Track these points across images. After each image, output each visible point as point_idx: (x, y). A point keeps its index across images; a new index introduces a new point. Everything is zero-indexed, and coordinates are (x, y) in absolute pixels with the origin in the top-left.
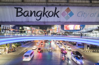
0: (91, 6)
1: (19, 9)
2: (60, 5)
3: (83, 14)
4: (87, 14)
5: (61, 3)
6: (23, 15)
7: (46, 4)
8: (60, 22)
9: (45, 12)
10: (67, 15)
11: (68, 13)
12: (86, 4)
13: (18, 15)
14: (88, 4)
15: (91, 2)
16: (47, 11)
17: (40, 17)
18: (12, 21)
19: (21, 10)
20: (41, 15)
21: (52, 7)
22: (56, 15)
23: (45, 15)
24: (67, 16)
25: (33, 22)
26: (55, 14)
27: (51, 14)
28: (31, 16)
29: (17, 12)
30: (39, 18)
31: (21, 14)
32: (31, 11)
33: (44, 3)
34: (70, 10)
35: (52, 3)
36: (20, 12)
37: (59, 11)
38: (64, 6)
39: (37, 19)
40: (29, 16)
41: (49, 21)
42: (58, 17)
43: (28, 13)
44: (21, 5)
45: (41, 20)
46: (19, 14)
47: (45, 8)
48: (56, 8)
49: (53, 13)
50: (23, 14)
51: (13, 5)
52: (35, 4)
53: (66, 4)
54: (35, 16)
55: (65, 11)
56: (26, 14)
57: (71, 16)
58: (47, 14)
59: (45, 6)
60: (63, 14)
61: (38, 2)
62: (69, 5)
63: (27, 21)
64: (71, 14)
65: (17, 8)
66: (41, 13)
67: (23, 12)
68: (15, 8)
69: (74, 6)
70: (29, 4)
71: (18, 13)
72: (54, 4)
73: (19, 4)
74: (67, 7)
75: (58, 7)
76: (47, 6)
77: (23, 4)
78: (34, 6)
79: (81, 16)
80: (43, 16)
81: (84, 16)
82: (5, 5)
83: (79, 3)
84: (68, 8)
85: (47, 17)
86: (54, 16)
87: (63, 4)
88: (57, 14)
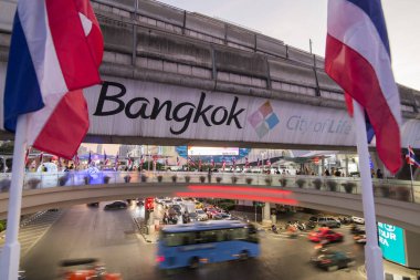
0: (319, 105)
1: (110, 88)
3: (300, 123)
5: (253, 89)
6: (124, 111)
9: (204, 107)
11: (264, 117)
13: (104, 110)
14: (313, 99)
15: (318, 94)
16: (210, 107)
17: (183, 123)
20: (188, 117)
22: (233, 120)
23: (201, 117)
24: (263, 124)
26: (232, 117)
27: (219, 116)
28: (154, 116)
30: (179, 126)
31: (117, 105)
32: (157, 101)
34: (271, 111)
36: (114, 98)
37: (241, 111)
40: (145, 117)
41: (210, 138)
43: (144, 106)
45: (186, 135)
46: (109, 106)
47: (203, 96)
48: (236, 100)
49: (226, 112)
50: (124, 108)
52: (178, 79)
53: (265, 91)
54: (168, 118)
55: (259, 110)
58: (208, 114)
63: (137, 134)
65: (105, 85)
66: (191, 110)
67: (126, 99)
69: (283, 100)
70: (158, 75)
71: (106, 102)
73: (124, 71)
76: (215, 90)
77: (137, 72)
80: (196, 121)
81: (300, 129)
84: (268, 104)
85: (208, 124)
87: (260, 91)
88: (238, 117)
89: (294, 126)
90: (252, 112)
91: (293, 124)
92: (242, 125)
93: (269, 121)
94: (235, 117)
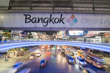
0: (94, 13)
1: (27, 16)
2: (65, 13)
3: (87, 21)
4: (90, 21)
5: (66, 11)
7: (52, 11)
8: (65, 28)
10: (72, 22)
11: (72, 20)
12: (89, 12)
13: (27, 22)
14: (91, 11)
15: (94, 10)
16: (54, 18)
17: (47, 23)
18: (21, 27)
19: (29, 16)
21: (58, 14)
22: (61, 21)
23: (51, 21)
25: (40, 28)
28: (38, 22)
29: (26, 19)
31: (29, 20)
32: (39, 18)
33: (50, 11)
34: (75, 17)
35: (58, 10)
36: (28, 18)
37: (64, 18)
38: (69, 13)
39: (43, 25)
40: (36, 22)
41: (55, 27)
42: (63, 23)
43: (36, 20)
44: (29, 13)
45: (48, 26)
46: (28, 20)
48: (62, 15)
49: (59, 19)
50: (31, 21)
51: (22, 13)
52: (42, 11)
53: (71, 11)
54: (42, 22)
55: (70, 17)
56: (34, 21)
57: (75, 23)
58: (53, 20)
59: (52, 13)
60: (68, 21)
61: (45, 10)
62: (73, 12)
63: (35, 27)
64: (76, 21)
65: (26, 15)
66: (48, 20)
67: (31, 18)
68: (24, 15)
69: (78, 13)
70: (37, 11)
72: (60, 11)
73: (28, 11)
74: (72, 14)
75: (64, 14)
76: (54, 13)
77: (31, 11)
78: (41, 14)
79: (85, 22)
80: (50, 22)
81: (87, 23)
82: (15, 13)
83: (83, 11)
85: (53, 23)
86: (60, 23)
87: (69, 11)
88: (63, 20)
89: (84, 22)
90: (68, 19)
91: (84, 21)
92: (64, 23)
93: (74, 21)
94: (62, 20)
